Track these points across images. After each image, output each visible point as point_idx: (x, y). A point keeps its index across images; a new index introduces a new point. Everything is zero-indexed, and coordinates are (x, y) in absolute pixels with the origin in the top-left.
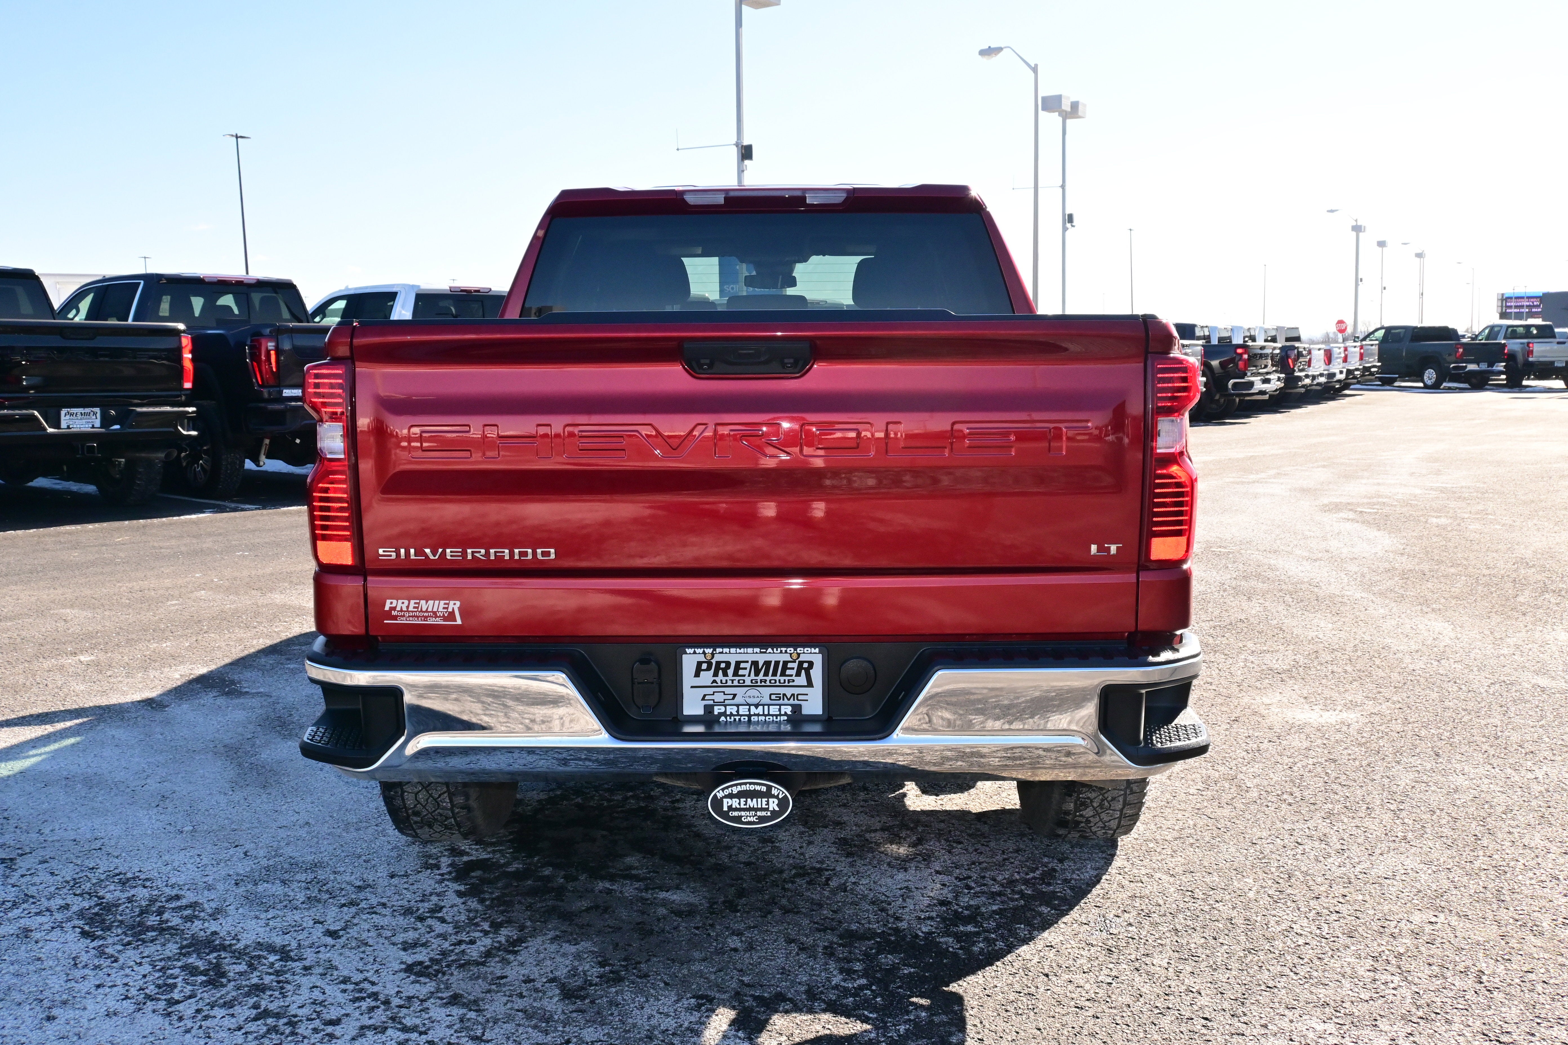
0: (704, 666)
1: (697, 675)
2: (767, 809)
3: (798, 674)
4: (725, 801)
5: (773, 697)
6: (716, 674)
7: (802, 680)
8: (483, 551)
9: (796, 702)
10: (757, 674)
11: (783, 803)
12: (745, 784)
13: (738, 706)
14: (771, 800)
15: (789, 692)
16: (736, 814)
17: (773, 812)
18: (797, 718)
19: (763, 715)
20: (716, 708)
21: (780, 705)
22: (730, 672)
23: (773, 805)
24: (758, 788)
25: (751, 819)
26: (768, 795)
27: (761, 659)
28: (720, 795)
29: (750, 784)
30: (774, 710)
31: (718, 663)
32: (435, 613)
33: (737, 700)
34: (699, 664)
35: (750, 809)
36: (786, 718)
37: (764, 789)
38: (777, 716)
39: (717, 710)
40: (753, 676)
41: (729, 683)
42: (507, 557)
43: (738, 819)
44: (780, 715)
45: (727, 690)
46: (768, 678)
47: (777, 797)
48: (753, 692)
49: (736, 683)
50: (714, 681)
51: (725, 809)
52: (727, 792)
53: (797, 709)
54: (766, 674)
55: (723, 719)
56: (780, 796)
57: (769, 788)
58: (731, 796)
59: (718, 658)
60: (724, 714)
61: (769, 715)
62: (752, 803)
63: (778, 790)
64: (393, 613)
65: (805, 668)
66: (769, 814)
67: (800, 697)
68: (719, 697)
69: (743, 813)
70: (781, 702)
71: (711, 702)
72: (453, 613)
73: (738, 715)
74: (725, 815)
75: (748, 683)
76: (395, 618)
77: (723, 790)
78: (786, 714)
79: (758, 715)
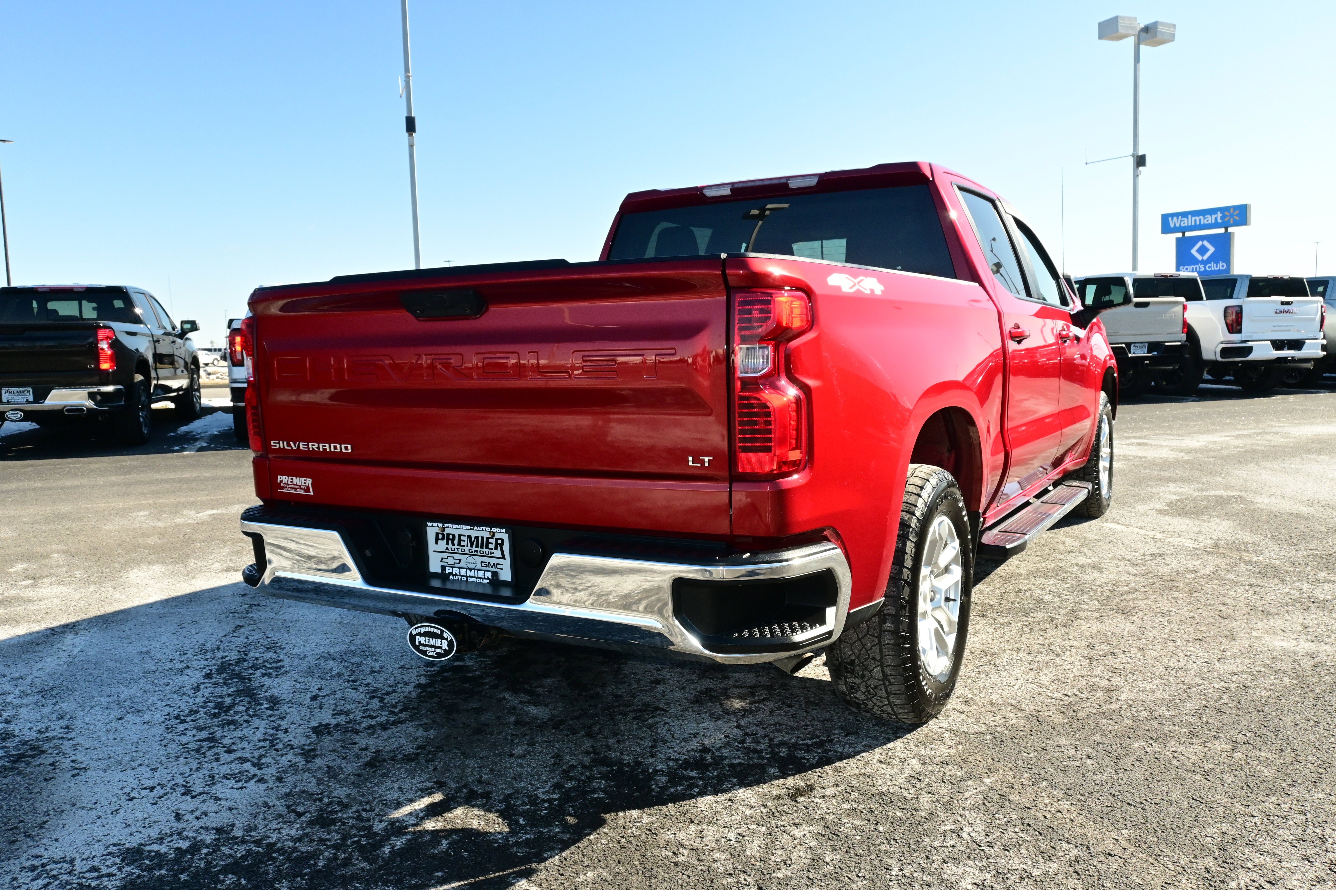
0: (440, 536)
1: (437, 543)
2: (441, 648)
3: (496, 549)
4: (417, 637)
5: (483, 564)
6: (447, 544)
7: (498, 553)
8: (317, 445)
9: (496, 570)
10: (472, 546)
11: (450, 644)
12: (428, 626)
13: (460, 568)
14: (444, 641)
15: (492, 561)
16: (423, 648)
17: (445, 650)
18: (495, 581)
19: (475, 577)
20: (447, 568)
21: (485, 571)
22: (456, 542)
23: (445, 645)
24: (435, 631)
25: (433, 654)
26: (441, 637)
27: (473, 534)
28: (414, 633)
29: (431, 627)
30: (481, 574)
31: (448, 535)
32: (300, 486)
33: (462, 565)
34: (437, 534)
35: (431, 646)
36: (488, 581)
37: (439, 632)
38: (483, 579)
39: (448, 570)
40: (469, 547)
41: (456, 551)
42: (328, 450)
43: (424, 652)
44: (485, 578)
45: (456, 556)
46: (479, 549)
47: (446, 639)
48: (470, 559)
49: (460, 551)
50: (447, 549)
51: (417, 643)
52: (418, 631)
53: (495, 574)
54: (477, 547)
55: (451, 577)
56: (449, 639)
57: (442, 631)
58: (420, 634)
59: (447, 531)
60: (451, 573)
61: (478, 577)
62: (433, 642)
63: (447, 634)
64: (282, 485)
65: (499, 544)
66: (443, 652)
67: (499, 566)
68: (451, 561)
69: (427, 649)
70: (487, 569)
71: (446, 564)
72: (308, 487)
73: (460, 575)
74: (417, 648)
75: (467, 552)
76: (282, 488)
77: (415, 629)
78: (488, 578)
79: (471, 577)
